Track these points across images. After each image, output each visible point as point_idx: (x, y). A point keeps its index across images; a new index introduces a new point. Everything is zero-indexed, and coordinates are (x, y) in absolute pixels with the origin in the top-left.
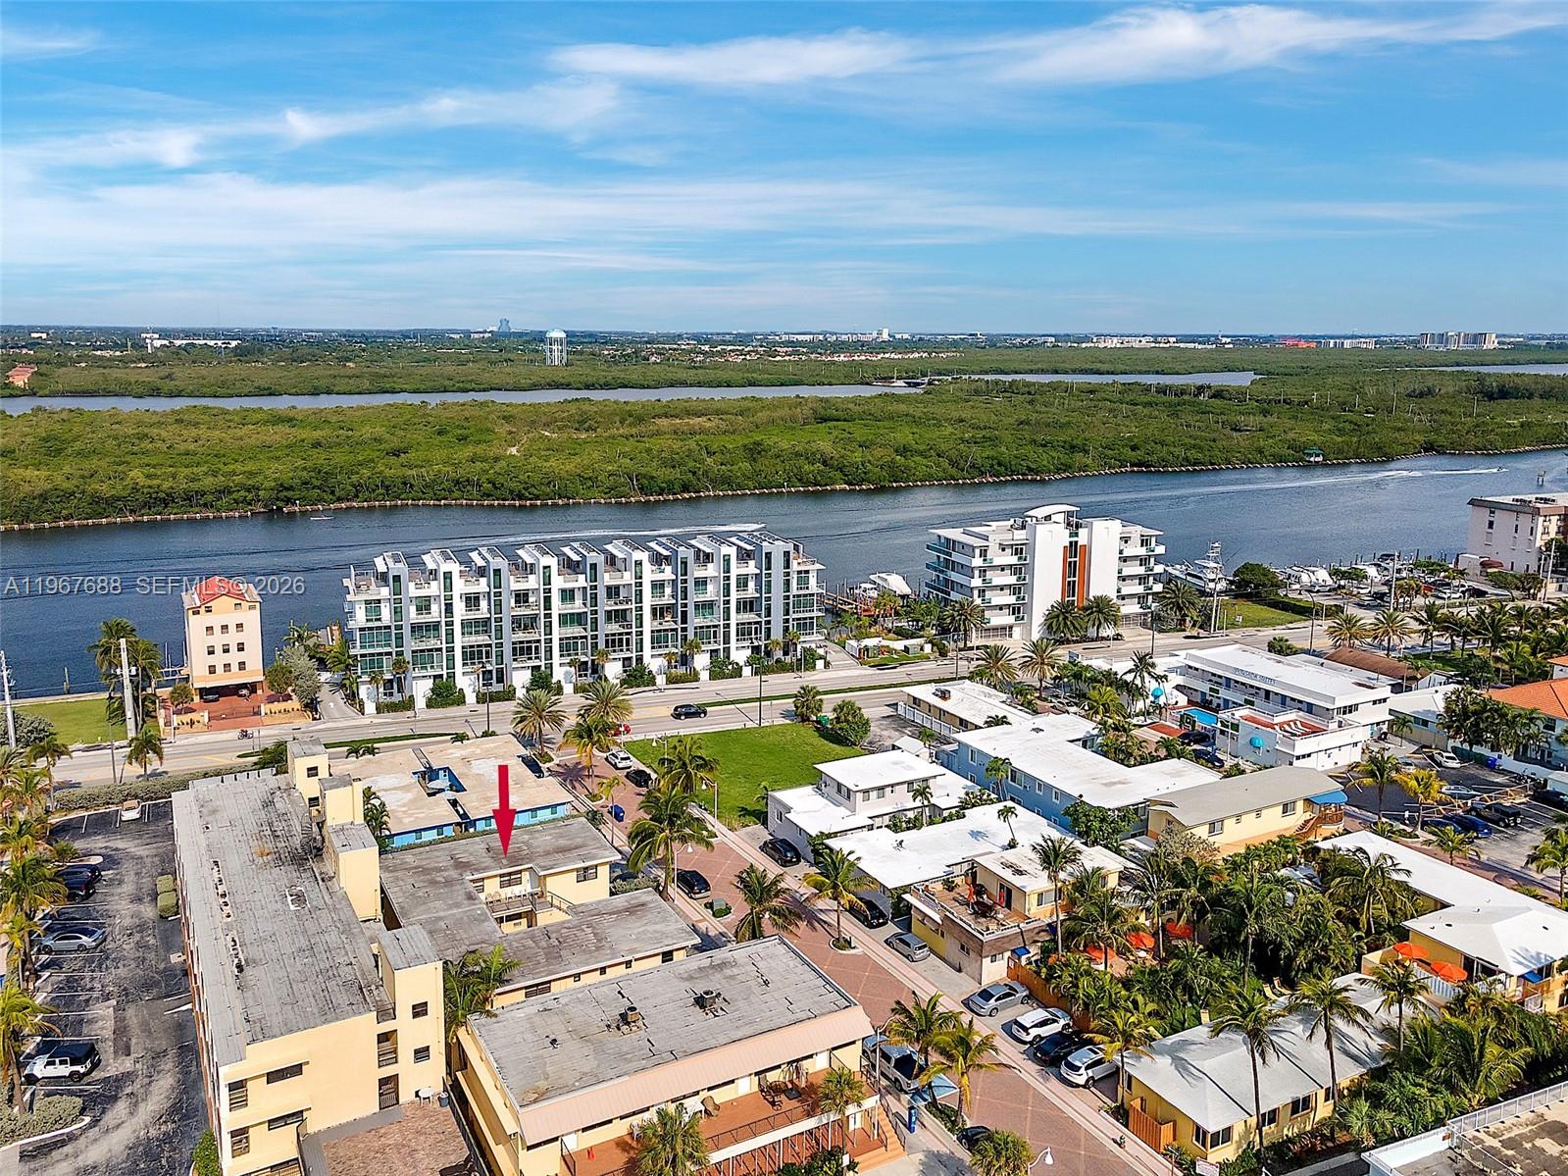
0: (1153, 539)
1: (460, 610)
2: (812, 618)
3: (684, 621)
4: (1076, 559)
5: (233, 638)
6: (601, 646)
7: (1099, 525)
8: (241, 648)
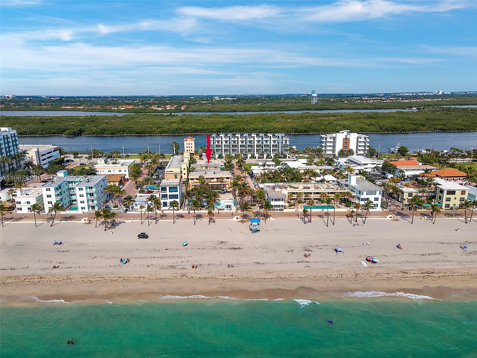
0: (367, 138)
1: (224, 143)
2: (288, 149)
3: (262, 148)
4: (346, 141)
5: (190, 146)
6: (247, 151)
7: (351, 134)
8: (191, 147)
